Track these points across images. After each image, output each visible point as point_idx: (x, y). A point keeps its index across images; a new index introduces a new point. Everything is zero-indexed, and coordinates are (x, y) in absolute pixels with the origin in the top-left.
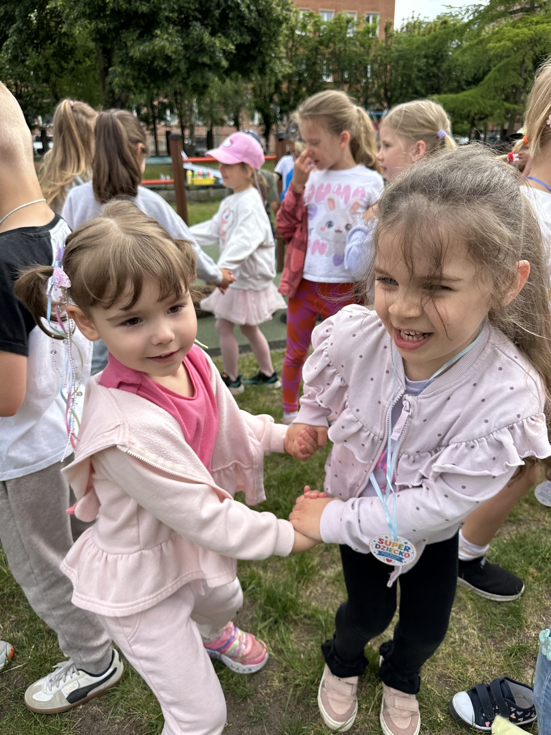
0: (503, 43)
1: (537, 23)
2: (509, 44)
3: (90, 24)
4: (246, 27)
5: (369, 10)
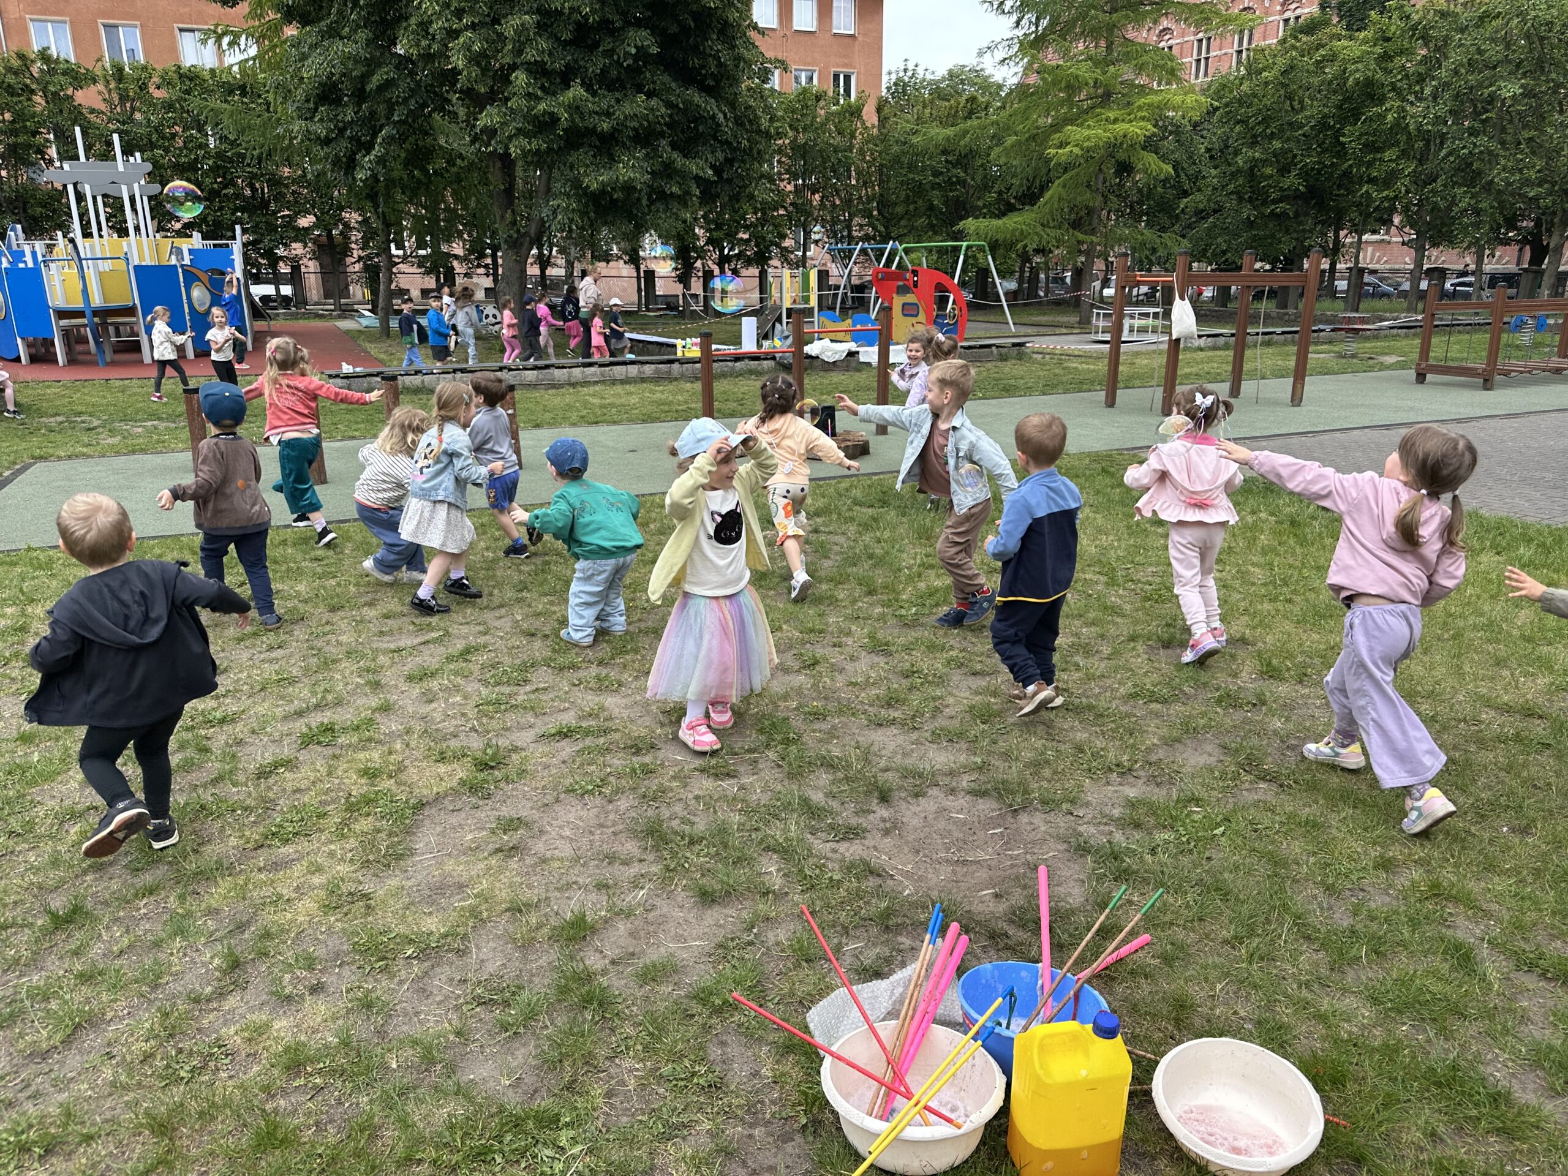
0: (1068, 149)
1: (1116, 121)
2: (1077, 150)
3: (530, 143)
4: (720, 142)
5: (838, 65)
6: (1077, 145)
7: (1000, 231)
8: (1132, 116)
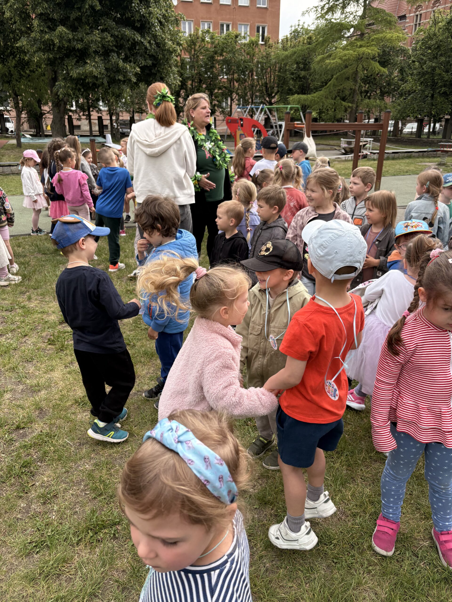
0: (336, 60)
2: (339, 61)
5: (259, 22)
6: (340, 58)
7: (305, 100)
8: (369, 44)
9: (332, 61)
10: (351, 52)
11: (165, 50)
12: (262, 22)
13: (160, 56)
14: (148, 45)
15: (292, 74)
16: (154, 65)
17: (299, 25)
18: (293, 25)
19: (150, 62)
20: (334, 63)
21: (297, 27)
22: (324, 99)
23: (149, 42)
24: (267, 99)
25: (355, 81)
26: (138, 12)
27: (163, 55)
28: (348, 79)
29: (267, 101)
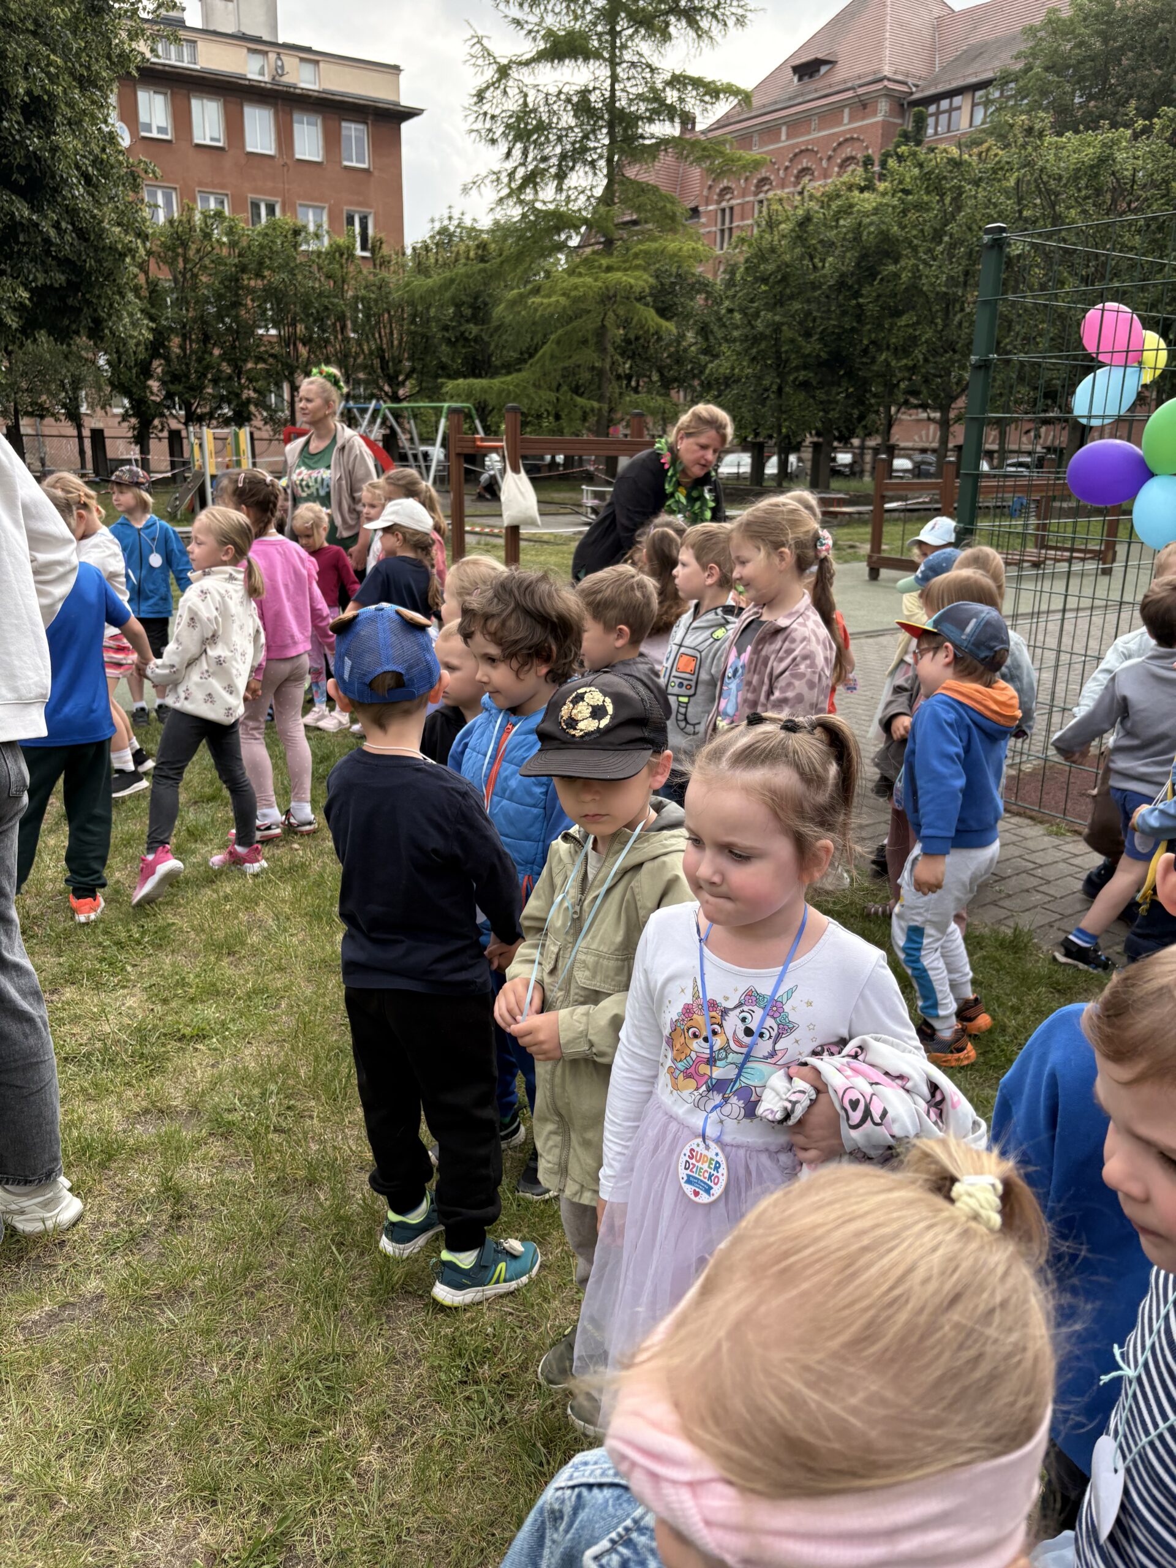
2: (563, 301)
5: (351, 203)
6: (564, 294)
7: (484, 391)
8: (627, 265)
9: (546, 301)
10: (589, 280)
11: (103, 249)
12: (360, 204)
13: (90, 263)
14: (52, 233)
15: (446, 328)
16: (72, 287)
17: (450, 218)
18: (437, 217)
19: (60, 278)
20: (550, 305)
21: (446, 222)
22: (531, 390)
23: (57, 226)
24: (387, 388)
25: (603, 350)
26: (21, 144)
27: (99, 261)
28: (585, 342)
29: (386, 394)
